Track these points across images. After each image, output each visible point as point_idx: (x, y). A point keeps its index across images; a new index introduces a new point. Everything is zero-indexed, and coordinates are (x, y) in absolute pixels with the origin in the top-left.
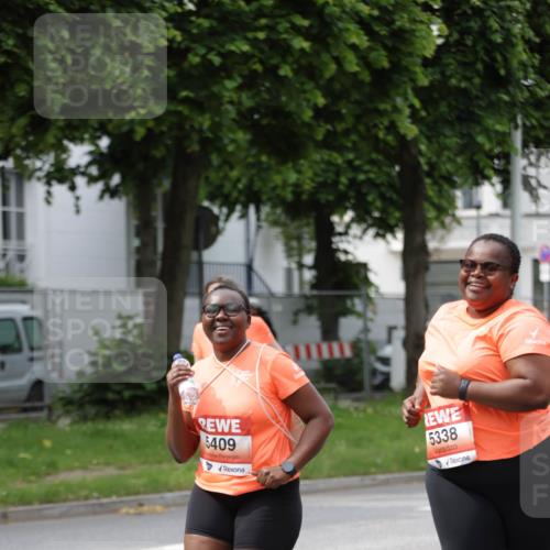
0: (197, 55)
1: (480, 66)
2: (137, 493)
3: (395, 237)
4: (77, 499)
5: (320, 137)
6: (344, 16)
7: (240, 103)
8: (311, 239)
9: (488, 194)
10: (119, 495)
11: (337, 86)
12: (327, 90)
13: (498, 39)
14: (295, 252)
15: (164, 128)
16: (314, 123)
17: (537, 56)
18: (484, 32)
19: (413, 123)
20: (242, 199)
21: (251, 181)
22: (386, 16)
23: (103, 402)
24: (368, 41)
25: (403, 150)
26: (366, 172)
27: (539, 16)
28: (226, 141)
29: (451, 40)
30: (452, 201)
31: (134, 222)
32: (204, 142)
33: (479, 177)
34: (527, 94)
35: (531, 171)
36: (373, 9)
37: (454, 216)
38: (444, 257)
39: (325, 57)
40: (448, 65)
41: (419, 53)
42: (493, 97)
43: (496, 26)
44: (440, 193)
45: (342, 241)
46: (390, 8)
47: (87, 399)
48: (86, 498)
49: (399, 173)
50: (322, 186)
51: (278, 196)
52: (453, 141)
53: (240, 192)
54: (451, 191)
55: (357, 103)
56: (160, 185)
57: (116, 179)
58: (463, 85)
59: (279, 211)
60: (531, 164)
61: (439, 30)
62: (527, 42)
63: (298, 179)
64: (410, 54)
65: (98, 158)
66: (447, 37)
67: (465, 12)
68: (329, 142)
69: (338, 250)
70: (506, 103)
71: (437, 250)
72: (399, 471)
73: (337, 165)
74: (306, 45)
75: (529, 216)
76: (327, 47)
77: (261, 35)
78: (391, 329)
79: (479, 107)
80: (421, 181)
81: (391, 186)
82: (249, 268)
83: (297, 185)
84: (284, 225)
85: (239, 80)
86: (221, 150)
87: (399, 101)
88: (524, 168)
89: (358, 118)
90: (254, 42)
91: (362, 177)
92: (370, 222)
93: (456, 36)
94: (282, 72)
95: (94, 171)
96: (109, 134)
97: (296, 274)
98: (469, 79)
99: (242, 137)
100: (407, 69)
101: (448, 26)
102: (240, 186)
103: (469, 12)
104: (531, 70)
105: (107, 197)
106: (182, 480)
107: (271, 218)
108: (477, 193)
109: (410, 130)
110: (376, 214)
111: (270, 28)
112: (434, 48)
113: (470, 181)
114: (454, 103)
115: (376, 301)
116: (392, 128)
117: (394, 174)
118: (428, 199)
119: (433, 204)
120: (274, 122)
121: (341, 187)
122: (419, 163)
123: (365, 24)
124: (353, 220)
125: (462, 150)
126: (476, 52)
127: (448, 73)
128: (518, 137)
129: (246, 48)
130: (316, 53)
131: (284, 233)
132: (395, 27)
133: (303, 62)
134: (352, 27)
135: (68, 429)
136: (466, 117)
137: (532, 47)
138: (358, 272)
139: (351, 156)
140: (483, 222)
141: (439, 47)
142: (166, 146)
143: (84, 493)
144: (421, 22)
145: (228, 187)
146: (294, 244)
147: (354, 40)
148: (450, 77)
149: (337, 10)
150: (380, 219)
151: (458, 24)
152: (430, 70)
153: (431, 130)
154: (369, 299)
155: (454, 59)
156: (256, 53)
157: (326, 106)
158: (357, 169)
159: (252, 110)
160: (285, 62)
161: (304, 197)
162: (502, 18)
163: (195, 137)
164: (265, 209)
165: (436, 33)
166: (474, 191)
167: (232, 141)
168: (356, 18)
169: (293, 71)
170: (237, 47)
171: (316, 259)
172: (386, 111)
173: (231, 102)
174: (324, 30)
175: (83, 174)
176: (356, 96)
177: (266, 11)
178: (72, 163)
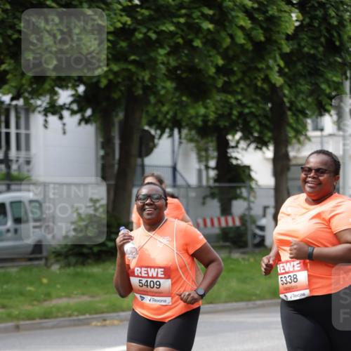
0: (141, 33)
1: (323, 40)
2: (103, 313)
3: (268, 149)
4: (64, 316)
5: (220, 85)
6: (235, 8)
7: (168, 63)
8: (213, 150)
9: (328, 121)
10: (90, 314)
11: (231, 53)
12: (225, 56)
13: (335, 22)
14: (204, 159)
15: (120, 80)
16: (216, 76)
18: (326, 18)
19: (280, 76)
20: (170, 125)
21: (175, 114)
22: (262, 9)
23: (81, 255)
24: (252, 23)
25: (273, 93)
26: (249, 108)
28: (160, 88)
29: (305, 23)
30: (305, 126)
31: (101, 140)
32: (145, 88)
33: (322, 110)
36: (254, 3)
37: (306, 135)
38: (300, 162)
39: (223, 34)
40: (303, 39)
41: (283, 31)
42: (331, 60)
43: (333, 14)
44: (297, 121)
45: (234, 152)
46: (265, 3)
47: (70, 252)
48: (70, 316)
49: (271, 109)
50: (221, 116)
51: (193, 123)
52: (306, 87)
53: (168, 120)
54: (305, 120)
55: (244, 63)
56: (117, 115)
57: (89, 112)
58: (312, 52)
59: (193, 132)
61: (297, 17)
63: (206, 113)
64: (278, 32)
65: (77, 99)
66: (302, 21)
67: (313, 6)
68: (226, 89)
69: (231, 157)
70: (339, 63)
71: (295, 157)
72: (271, 299)
73: (230, 103)
74: (211, 26)
76: (224, 28)
77: (182, 20)
78: (265, 208)
79: (323, 66)
80: (284, 113)
81: (266, 117)
82: (174, 169)
83: (205, 116)
84: (197, 141)
85: (168, 49)
86: (156, 93)
87: (271, 62)
89: (244, 73)
90: (177, 25)
91: (247, 111)
92: (252, 139)
93: (307, 20)
94: (195, 44)
95: (75, 107)
96: (85, 84)
97: (204, 173)
98: (316, 48)
99: (169, 85)
100: (276, 42)
101: (302, 14)
102: (168, 117)
103: (316, 5)
105: (83, 123)
107: (188, 137)
108: (321, 121)
109: (278, 80)
110: (256, 134)
111: (188, 16)
112: (293, 28)
113: (317, 113)
114: (306, 63)
115: (255, 190)
116: (266, 79)
117: (268, 109)
118: (290, 125)
119: (293, 128)
120: (190, 76)
121: (234, 117)
122: (284, 102)
123: (249, 13)
124: (241, 138)
125: (311, 93)
126: (320, 31)
127: (302, 44)
128: (347, 85)
129: (172, 28)
130: (218, 32)
131: (196, 146)
132: (267, 15)
133: (209, 37)
134: (241, 15)
135: (58, 272)
136: (314, 73)
138: (244, 171)
139: (240, 97)
140: (325, 139)
141: (297, 27)
142: (121, 91)
143: (69, 312)
144: (285, 11)
145: (160, 117)
146: (203, 153)
147: (242, 23)
148: (304, 47)
149: (231, 4)
150: (258, 138)
151: (308, 13)
152: (291, 42)
153: (291, 81)
154: (251, 189)
155: (306, 35)
156: (180, 32)
157: (223, 65)
158: (244, 106)
159: (176, 68)
160: (197, 37)
161: (210, 124)
162: (337, 9)
163: (140, 85)
164: (185, 132)
165: (294, 18)
166: (319, 119)
167: (164, 88)
168: (243, 9)
169: (202, 43)
170: (167, 28)
171: (218, 163)
172: (262, 68)
173: (163, 63)
174: (222, 17)
175: (68, 109)
176: (243, 59)
177: (186, 5)
178: (61, 102)
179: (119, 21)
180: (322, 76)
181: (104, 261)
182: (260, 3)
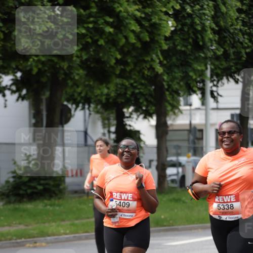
1: (191, 40)
2: (34, 237)
3: (152, 117)
4: (6, 240)
5: (118, 72)
6: (129, 17)
7: (81, 56)
8: (113, 120)
9: (195, 99)
10: (25, 238)
11: (126, 49)
12: (121, 51)
13: (199, 28)
14: (107, 126)
15: (46, 68)
16: (115, 66)
17: (217, 36)
18: (193, 24)
19: (160, 66)
20: (83, 101)
21: (87, 94)
22: (148, 18)
23: (18, 195)
24: (140, 28)
25: (155, 79)
26: (139, 89)
27: (218, 17)
28: (75, 74)
29: (178, 28)
30: (178, 102)
31: (33, 112)
32: (65, 74)
33: (191, 91)
34: (212, 53)
35: (214, 89)
36: (141, 14)
37: (179, 109)
38: (175, 128)
39: (120, 36)
40: (176, 40)
41: (163, 34)
42: (197, 55)
43: (198, 22)
44: (173, 98)
45: (128, 121)
46: (150, 13)
47: (11, 193)
48: (10, 240)
49: (155, 89)
50: (119, 95)
51: (99, 100)
52: (179, 74)
53: (82, 98)
54: (178, 98)
55: (135, 57)
56: (44, 94)
57: (24, 92)
58: (183, 49)
59: (99, 107)
60: (214, 85)
61: (172, 24)
62: (212, 29)
63: (108, 92)
64: (159, 35)
65: (15, 82)
66: (176, 27)
67: (184, 16)
68: (122, 75)
69: (126, 124)
70: (203, 57)
71: (172, 125)
73: (126, 86)
74: (111, 30)
75: (213, 109)
76: (121, 32)
77: (91, 26)
78: (151, 161)
79: (191, 59)
80: (164, 93)
81: (151, 95)
82: (86, 133)
83: (108, 95)
84: (101, 113)
85: (81, 46)
86: (72, 79)
87: (154, 56)
88: (211, 87)
89: (135, 64)
90: (88, 29)
91: (137, 91)
92: (141, 111)
93: (180, 26)
94: (100, 43)
95: (14, 88)
96: (21, 71)
98: (186, 46)
99: (81, 72)
100: (157, 41)
101: (176, 22)
102: (83, 95)
103: (186, 15)
104: (214, 42)
105: (20, 99)
106: (55, 231)
107: (96, 110)
108: (190, 99)
109: (160, 70)
110: (144, 108)
111: (95, 22)
112: (169, 32)
113: (186, 93)
114: (179, 58)
115: (145, 149)
116: (152, 69)
117: (152, 90)
118: (167, 101)
119: (170, 104)
120: (96, 66)
121: (128, 96)
122: (163, 85)
123: (138, 21)
124: (133, 111)
125: (183, 79)
126: (189, 34)
127: (176, 43)
128: (208, 73)
129: (84, 31)
130: (116, 34)
131: (101, 117)
132: (151, 22)
133: (110, 38)
134: (133, 22)
135: (2, 207)
136: (185, 64)
137: (214, 32)
138: (135, 135)
139: (132, 81)
140: (193, 112)
141: (172, 31)
142: (47, 76)
143: (9, 237)
144: (164, 20)
145: (76, 95)
146: (106, 122)
147: (133, 28)
148: (178, 45)
149: (125, 14)
150: (145, 110)
151: (181, 21)
152: (168, 42)
153: (169, 69)
155: (180, 38)
156: (89, 34)
157: (121, 59)
158: (135, 88)
159: (87, 60)
160: (101, 38)
161: (111, 100)
162: (201, 18)
164: (92, 106)
165: (170, 25)
166: (188, 98)
167: (78, 74)
168: (134, 18)
169: (105, 42)
170: (80, 31)
171: (117, 129)
172: (148, 61)
173: (77, 56)
174: (119, 24)
175: (9, 89)
176: (134, 54)
177: (93, 14)
178: (4, 84)
180: (190, 66)
181: (35, 200)
182: (146, 14)
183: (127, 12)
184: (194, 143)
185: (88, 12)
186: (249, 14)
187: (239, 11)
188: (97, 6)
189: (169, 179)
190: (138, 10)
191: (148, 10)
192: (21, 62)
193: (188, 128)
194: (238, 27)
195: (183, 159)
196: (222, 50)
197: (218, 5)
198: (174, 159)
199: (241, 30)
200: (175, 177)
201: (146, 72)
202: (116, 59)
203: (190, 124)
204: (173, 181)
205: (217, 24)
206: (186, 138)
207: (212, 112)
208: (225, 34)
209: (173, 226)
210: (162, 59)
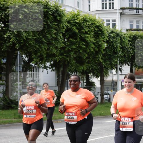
0: (67, 48)
1: (112, 51)
2: (57, 119)
3: (99, 78)
5: (87, 62)
7: (74, 56)
8: (85, 78)
9: (114, 71)
11: (90, 53)
12: (88, 54)
13: (115, 46)
15: (62, 60)
18: (113, 45)
19: (102, 59)
20: (74, 71)
21: (76, 69)
22: (97, 43)
24: (95, 46)
25: (100, 64)
26: (94, 67)
27: (122, 43)
30: (108, 72)
31: (57, 75)
32: (68, 62)
33: (112, 68)
34: (120, 55)
35: (121, 67)
37: (108, 74)
38: (107, 81)
39: (88, 49)
40: (107, 50)
41: (103, 48)
42: (115, 56)
43: (115, 44)
44: (106, 71)
45: (90, 78)
49: (100, 68)
50: (87, 69)
51: (80, 71)
52: (108, 62)
55: (93, 56)
56: (61, 69)
57: (54, 68)
58: (110, 54)
59: (80, 73)
60: (121, 66)
62: (120, 47)
64: (101, 48)
65: (51, 65)
66: (107, 46)
67: (110, 42)
68: (88, 62)
69: (90, 80)
70: (117, 57)
71: (106, 80)
73: (89, 66)
74: (85, 47)
75: (120, 75)
76: (88, 47)
77: (77, 45)
78: (98, 93)
79: (112, 57)
80: (103, 69)
81: (98, 69)
83: (83, 69)
85: (74, 52)
86: (71, 63)
87: (99, 56)
89: (93, 59)
91: (94, 68)
93: (109, 46)
94: (80, 51)
95: (50, 67)
96: (53, 61)
97: (83, 84)
98: (111, 53)
99: (74, 61)
100: (101, 51)
101: (107, 44)
102: (74, 69)
103: (111, 42)
104: (120, 51)
105: (52, 71)
108: (112, 71)
109: (101, 61)
110: (96, 74)
111: (79, 44)
112: (105, 47)
114: (108, 57)
116: (99, 60)
118: (104, 72)
120: (79, 59)
121: (90, 70)
122: (103, 66)
123: (94, 44)
124: (92, 75)
125: (110, 64)
126: (112, 48)
127: (107, 52)
128: (119, 62)
129: (75, 47)
130: (86, 48)
132: (99, 44)
133: (84, 49)
134: (92, 44)
136: (110, 59)
137: (121, 48)
138: (93, 83)
139: (92, 65)
140: (113, 75)
142: (62, 63)
144: (103, 43)
145: (72, 69)
146: (83, 79)
147: (92, 46)
149: (89, 41)
150: (96, 75)
151: (109, 44)
152: (104, 51)
153: (105, 61)
154: (95, 88)
156: (77, 48)
158: (93, 67)
159: (76, 57)
160: (81, 50)
161: (84, 71)
162: (116, 43)
164: (78, 73)
165: (105, 45)
167: (73, 62)
169: (82, 51)
171: (86, 81)
172: (97, 57)
173: (73, 56)
174: (87, 44)
175: (49, 67)
176: (93, 55)
177: (78, 41)
178: (47, 65)
179: (62, 45)
180: (112, 60)
181: (57, 106)
182: (97, 41)
183: (90, 41)
184: (114, 86)
185: (76, 40)
186: (133, 42)
187: (129, 41)
188: (80, 38)
189: (105, 99)
190: (94, 40)
191: (98, 40)
192: (53, 58)
193: (111, 81)
194: (129, 46)
195: (110, 92)
196: (123, 54)
197: (122, 39)
198: (106, 92)
199: (130, 47)
200: (107, 99)
201: (97, 61)
202: (86, 57)
203: (112, 80)
204: (106, 100)
205: (122, 45)
206: (111, 85)
207: (120, 76)
208: (124, 49)
209: (106, 116)
210: (102, 57)
